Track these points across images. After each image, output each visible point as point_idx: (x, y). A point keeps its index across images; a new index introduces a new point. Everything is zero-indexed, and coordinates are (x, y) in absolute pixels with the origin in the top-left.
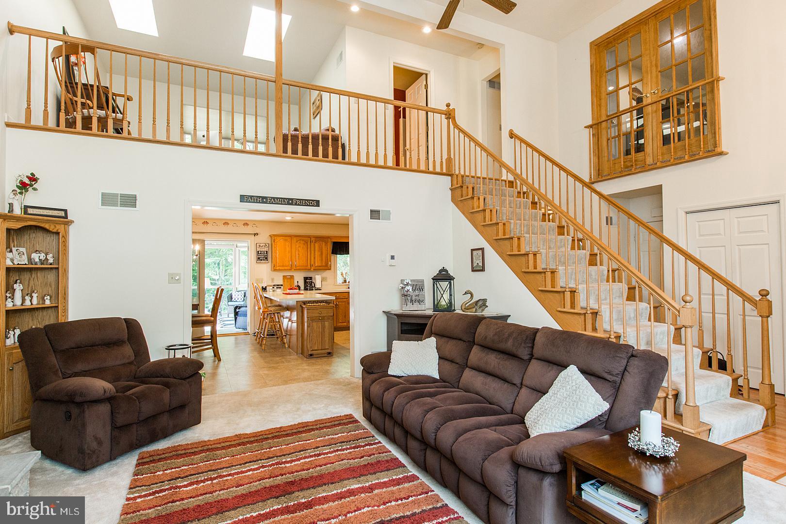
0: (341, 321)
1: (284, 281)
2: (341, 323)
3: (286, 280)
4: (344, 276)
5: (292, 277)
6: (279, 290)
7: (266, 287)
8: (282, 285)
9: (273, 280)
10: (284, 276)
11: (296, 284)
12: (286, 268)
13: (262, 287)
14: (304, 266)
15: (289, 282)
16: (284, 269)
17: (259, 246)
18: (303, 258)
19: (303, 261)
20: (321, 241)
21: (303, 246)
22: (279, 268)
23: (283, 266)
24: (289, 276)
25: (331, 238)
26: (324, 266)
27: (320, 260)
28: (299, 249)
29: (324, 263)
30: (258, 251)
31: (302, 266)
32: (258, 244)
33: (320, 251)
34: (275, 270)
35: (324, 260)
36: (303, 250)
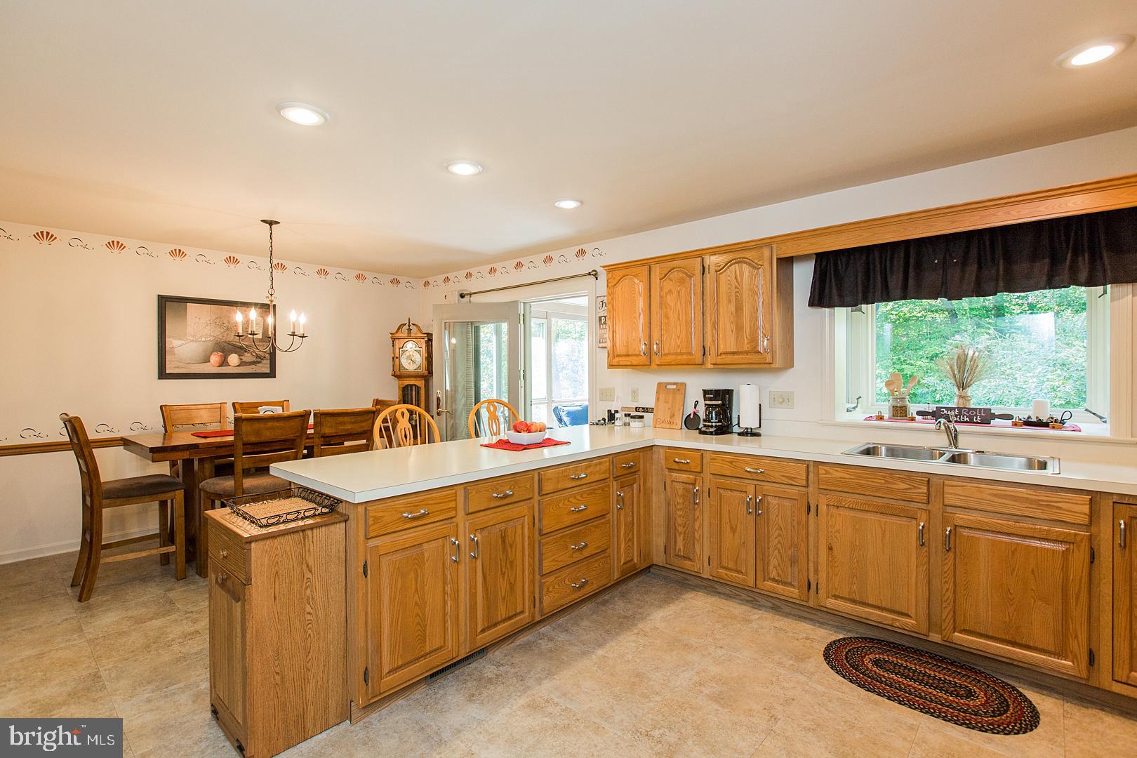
0: (773, 574)
1: (658, 399)
2: (774, 580)
3: (662, 397)
5: (681, 387)
6: (635, 424)
7: (616, 412)
8: (652, 410)
9: (634, 393)
10: (660, 384)
11: (690, 410)
12: (635, 360)
13: (609, 411)
14: (682, 354)
15: (670, 403)
16: (629, 363)
17: (601, 303)
18: (678, 327)
19: (679, 337)
20: (737, 265)
21: (679, 288)
22: (619, 362)
23: (628, 355)
24: (674, 384)
25: (774, 246)
26: (747, 353)
27: (732, 331)
28: (668, 301)
29: (746, 341)
30: (600, 318)
31: (677, 354)
32: (600, 300)
33: (733, 299)
34: (611, 366)
35: (748, 330)
36: (679, 303)
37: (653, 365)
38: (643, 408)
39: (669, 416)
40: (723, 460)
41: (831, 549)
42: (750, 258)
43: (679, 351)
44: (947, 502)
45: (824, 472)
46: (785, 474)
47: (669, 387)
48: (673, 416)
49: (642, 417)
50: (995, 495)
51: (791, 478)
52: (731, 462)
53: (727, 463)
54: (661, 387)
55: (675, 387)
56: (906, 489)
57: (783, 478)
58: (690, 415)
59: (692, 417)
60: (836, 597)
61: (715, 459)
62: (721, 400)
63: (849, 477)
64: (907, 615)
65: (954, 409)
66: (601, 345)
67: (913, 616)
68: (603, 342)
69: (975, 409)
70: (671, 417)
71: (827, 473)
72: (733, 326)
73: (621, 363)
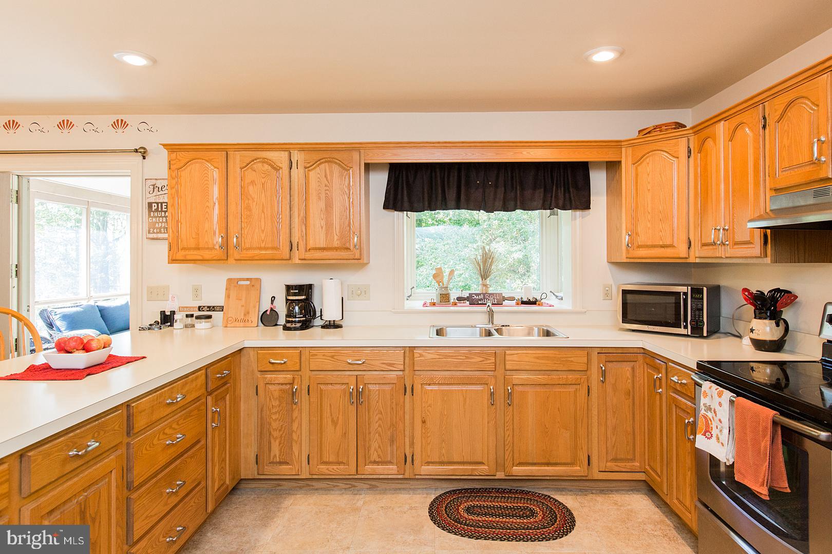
0: (374, 457)
1: (228, 296)
2: (375, 462)
3: (233, 294)
4: (445, 279)
5: (255, 284)
6: (202, 325)
7: (173, 313)
8: (221, 309)
9: (197, 291)
10: (230, 281)
11: (266, 306)
12: (207, 254)
13: (163, 313)
14: (266, 249)
15: (244, 300)
16: (200, 258)
17: (152, 187)
18: (263, 220)
19: (263, 231)
20: (327, 164)
21: (263, 180)
22: (185, 256)
23: (198, 249)
24: (248, 279)
25: (362, 151)
26: (336, 249)
27: (322, 228)
28: (251, 193)
29: (336, 238)
30: (150, 205)
31: (260, 249)
32: (149, 183)
33: (323, 196)
34: (173, 261)
35: (338, 227)
36: (263, 195)
37: (231, 260)
38: (209, 307)
39: (243, 314)
40: (324, 355)
41: (424, 422)
42: (340, 159)
43: (263, 245)
44: (508, 367)
45: (419, 355)
46: (385, 362)
47: (241, 283)
48: (247, 313)
49: (210, 317)
50: (538, 358)
51: (390, 365)
52: (332, 357)
53: (329, 358)
54: (232, 283)
55: (248, 283)
56: (481, 362)
57: (384, 366)
58: (267, 310)
59: (268, 313)
60: (428, 463)
61: (316, 355)
62: (305, 295)
63: (438, 357)
64: (482, 463)
65: (480, 294)
66: (151, 236)
67: (486, 463)
68: (154, 233)
69: (493, 294)
70: (245, 315)
71: (421, 355)
72: (323, 223)
73: (189, 257)
